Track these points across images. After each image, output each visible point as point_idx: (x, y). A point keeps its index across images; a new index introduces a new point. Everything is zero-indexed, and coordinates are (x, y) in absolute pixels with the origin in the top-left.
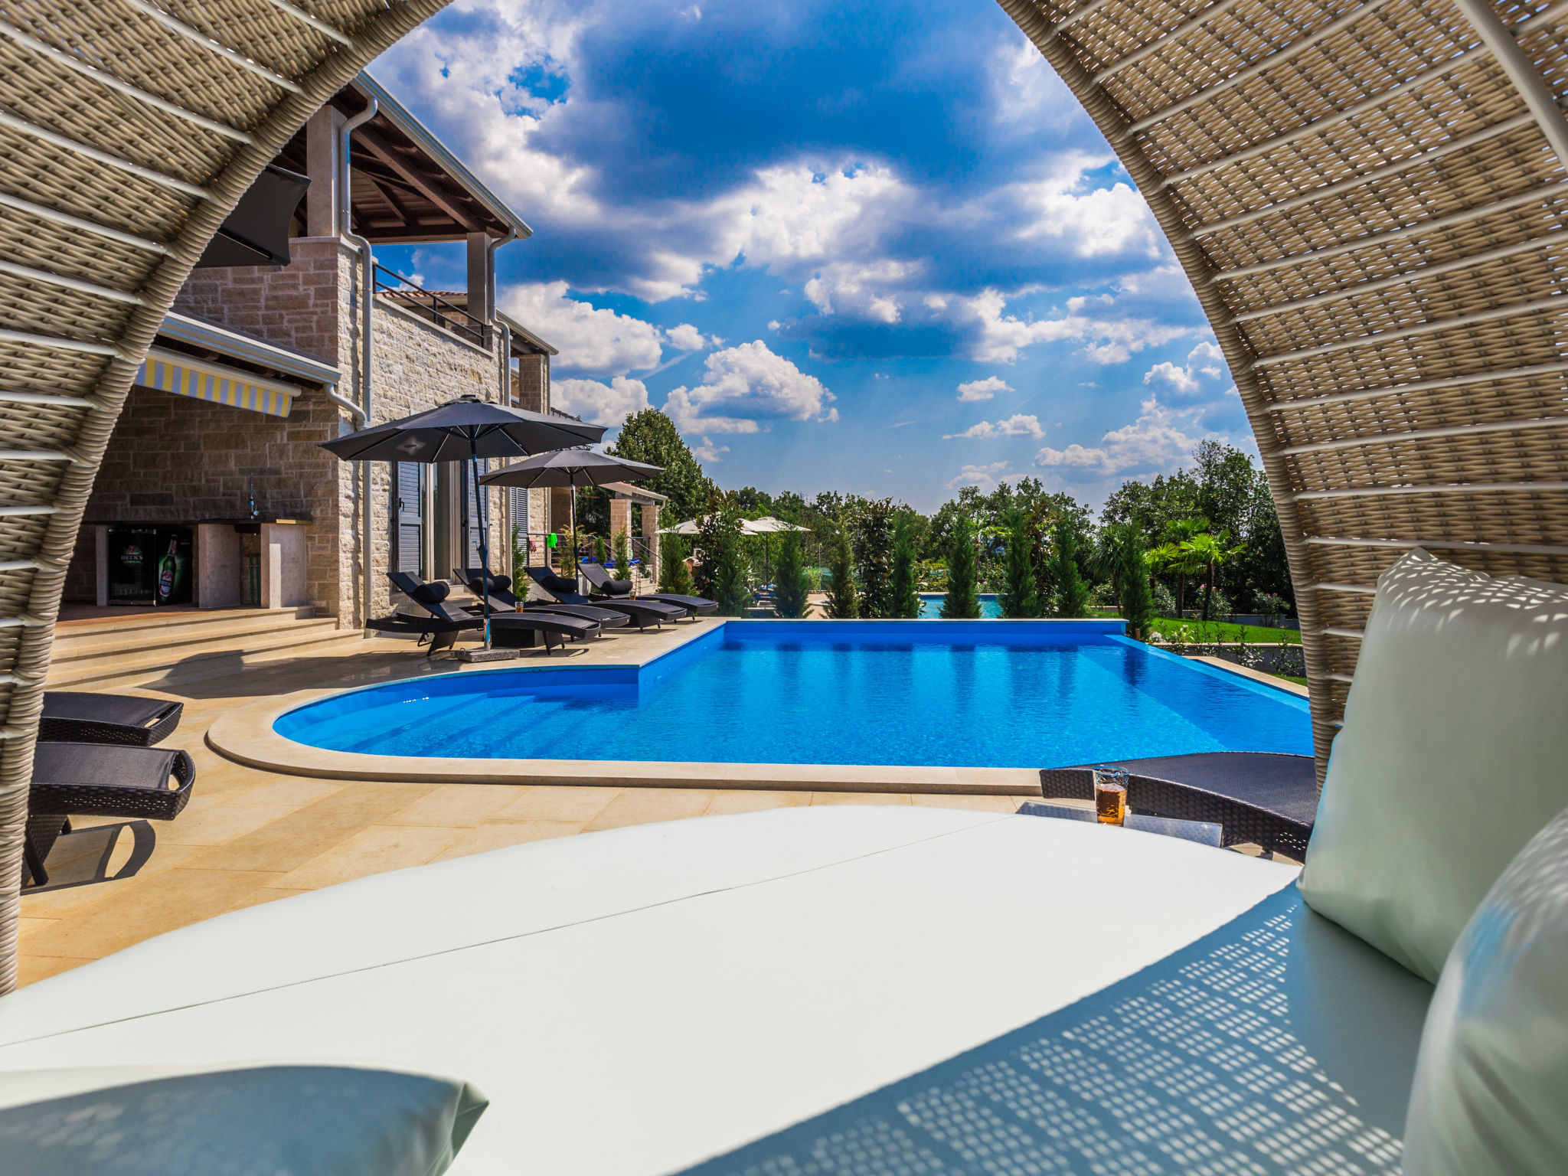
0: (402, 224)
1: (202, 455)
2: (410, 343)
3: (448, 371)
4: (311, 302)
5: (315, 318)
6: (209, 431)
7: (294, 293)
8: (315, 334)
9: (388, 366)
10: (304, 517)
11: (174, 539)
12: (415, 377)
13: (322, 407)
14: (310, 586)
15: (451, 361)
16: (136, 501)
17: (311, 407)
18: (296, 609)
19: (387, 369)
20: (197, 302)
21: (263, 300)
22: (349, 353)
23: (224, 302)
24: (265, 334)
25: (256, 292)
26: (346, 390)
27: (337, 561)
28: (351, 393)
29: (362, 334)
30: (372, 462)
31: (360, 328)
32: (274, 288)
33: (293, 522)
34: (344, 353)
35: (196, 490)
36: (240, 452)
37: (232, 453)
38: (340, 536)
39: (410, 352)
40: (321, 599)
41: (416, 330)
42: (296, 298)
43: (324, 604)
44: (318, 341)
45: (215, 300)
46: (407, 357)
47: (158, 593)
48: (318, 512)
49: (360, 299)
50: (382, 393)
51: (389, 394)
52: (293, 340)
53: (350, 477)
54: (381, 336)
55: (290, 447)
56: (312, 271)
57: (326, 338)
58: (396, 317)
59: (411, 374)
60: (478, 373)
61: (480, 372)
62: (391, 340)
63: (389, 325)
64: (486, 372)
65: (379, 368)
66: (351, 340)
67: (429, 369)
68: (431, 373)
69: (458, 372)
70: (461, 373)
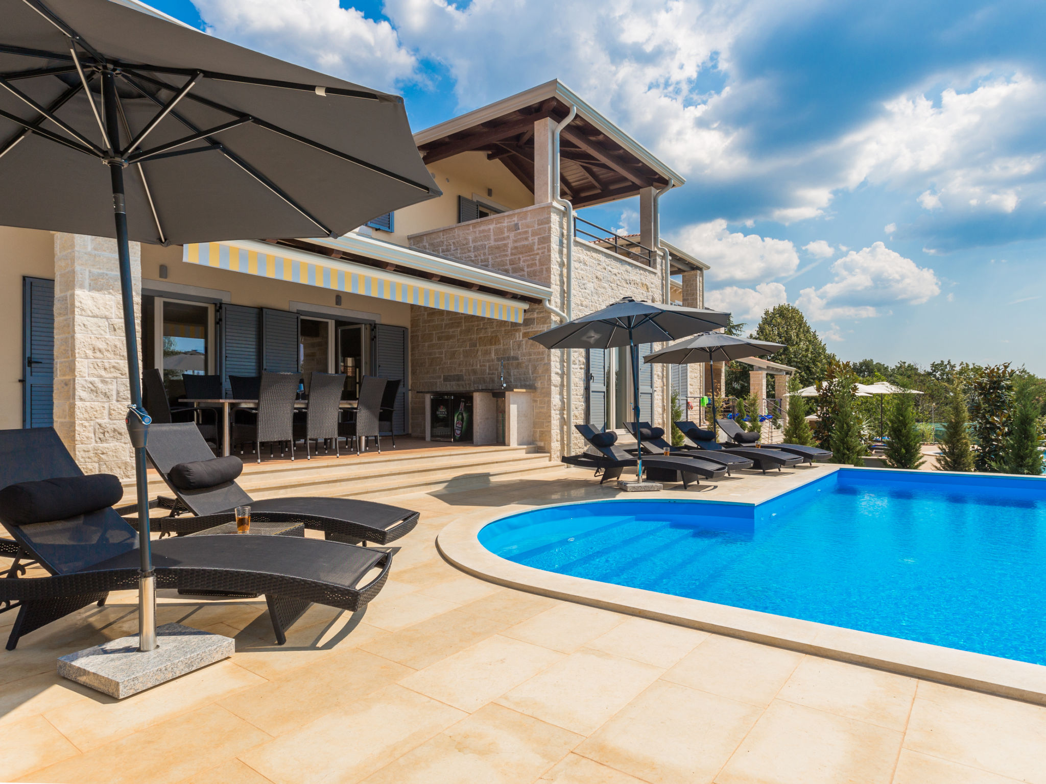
0: (599, 191)
1: (478, 350)
2: (599, 268)
3: (625, 285)
4: (536, 247)
5: (538, 257)
6: (481, 335)
7: (526, 243)
8: (538, 268)
9: (584, 284)
10: (530, 387)
11: (463, 402)
12: (602, 290)
13: (541, 315)
14: (535, 432)
15: (627, 278)
16: (446, 379)
17: (535, 315)
18: (525, 447)
19: (583, 287)
20: (476, 256)
21: (509, 250)
22: (558, 278)
23: (489, 254)
24: (510, 272)
25: (506, 245)
26: (556, 302)
27: (550, 416)
28: (559, 304)
29: (566, 265)
30: (572, 350)
31: (565, 260)
32: (515, 241)
33: (524, 390)
34: (555, 278)
35: (475, 372)
36: (497, 347)
37: (493, 348)
38: (552, 399)
39: (599, 274)
40: (541, 440)
41: (602, 258)
42: (527, 246)
43: (542, 444)
44: (539, 272)
45: (484, 254)
46: (597, 278)
47: (454, 435)
48: (539, 384)
49: (565, 241)
50: (579, 303)
51: (584, 303)
52: (526, 273)
53: (558, 360)
54: (579, 265)
55: (524, 342)
56: (536, 227)
57: (544, 269)
58: (589, 251)
59: (599, 289)
60: (646, 285)
61: (648, 284)
62: (586, 267)
63: (584, 257)
64: (652, 284)
65: (577, 286)
66: (559, 269)
67: (612, 285)
68: (613, 287)
69: (632, 285)
70: (634, 286)
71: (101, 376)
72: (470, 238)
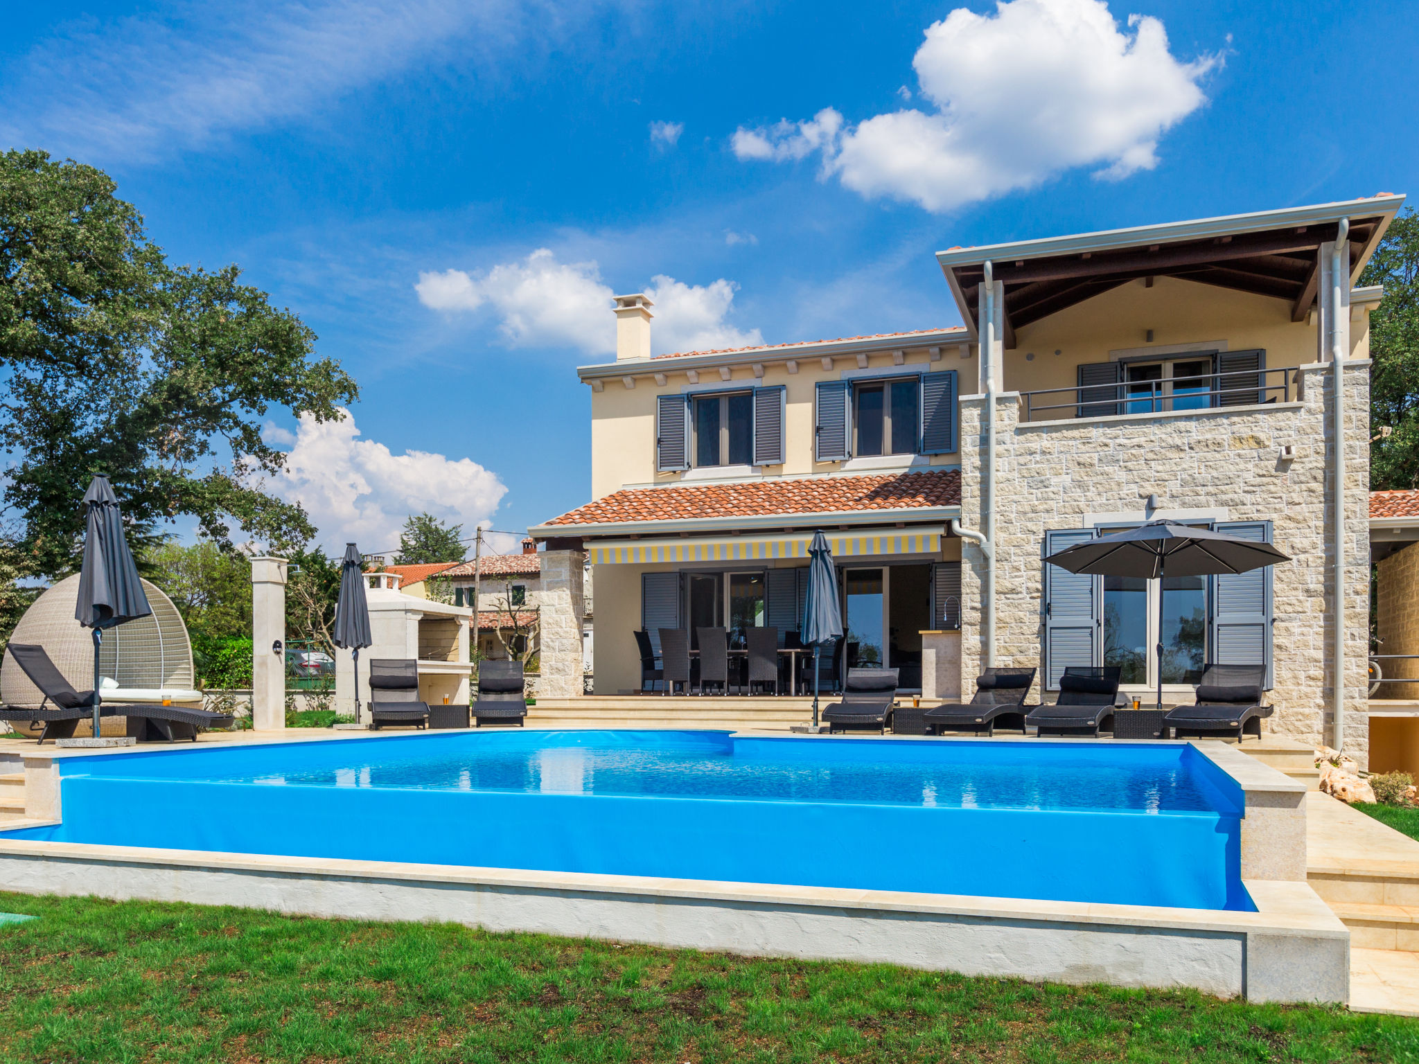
2: (1086, 448)
3: (1174, 455)
9: (1042, 482)
12: (1096, 479)
15: (1180, 441)
19: (1040, 485)
22: (974, 488)
27: (962, 662)
28: (977, 521)
34: (970, 490)
39: (1084, 458)
46: (1079, 464)
50: (1028, 509)
51: (1041, 508)
53: (977, 592)
54: (1029, 457)
58: (1056, 432)
59: (1086, 478)
60: (1253, 437)
61: (1257, 434)
62: (1048, 456)
63: (1044, 443)
64: (1281, 430)
65: (1026, 488)
66: (978, 475)
67: (1129, 464)
68: (1132, 467)
69: (1197, 450)
70: (1206, 449)
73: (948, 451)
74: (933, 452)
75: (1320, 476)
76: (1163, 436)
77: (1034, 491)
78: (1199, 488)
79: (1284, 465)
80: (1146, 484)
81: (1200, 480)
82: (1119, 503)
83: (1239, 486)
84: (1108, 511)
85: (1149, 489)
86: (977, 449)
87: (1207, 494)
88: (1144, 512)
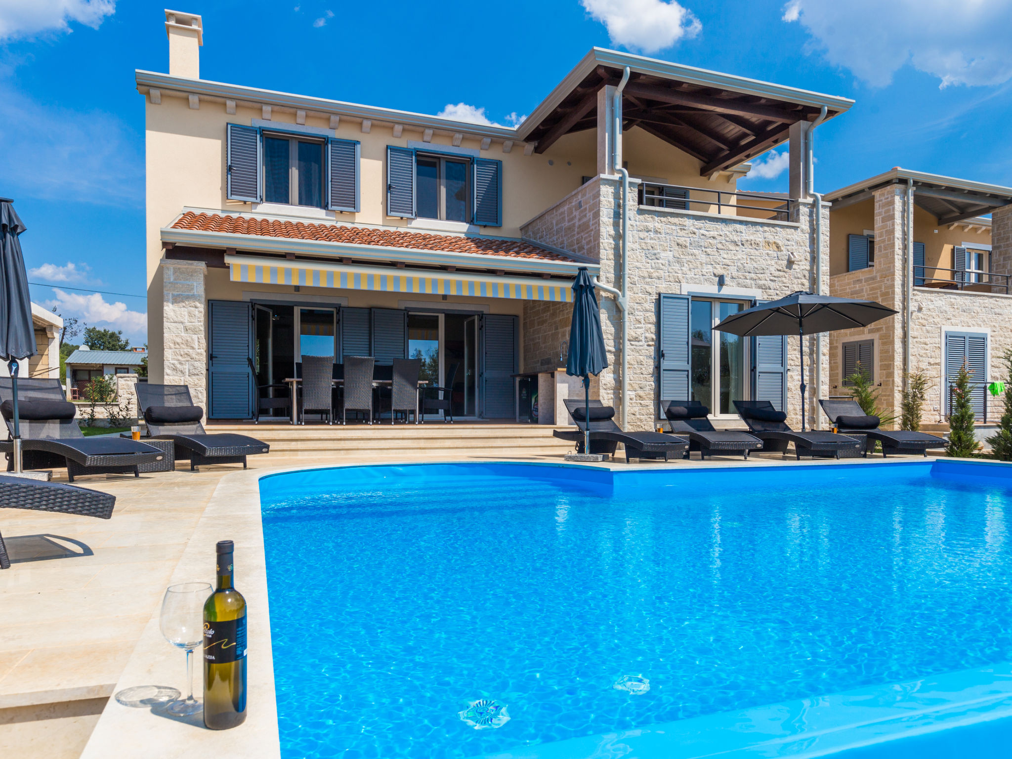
2: (682, 233)
3: (732, 247)
4: (591, 223)
5: (592, 233)
6: (561, 317)
7: (586, 220)
8: (592, 244)
9: (655, 254)
12: (688, 258)
15: (737, 238)
19: (653, 257)
20: (557, 240)
21: (576, 229)
22: (610, 252)
23: (565, 236)
25: (574, 224)
26: (607, 278)
27: (599, 395)
28: (610, 280)
29: (619, 237)
31: (621, 232)
32: (580, 220)
34: (606, 253)
39: (681, 241)
41: (688, 222)
42: (586, 222)
44: (593, 249)
46: (678, 244)
49: (622, 212)
50: (646, 275)
51: (654, 275)
52: (585, 251)
54: (647, 234)
56: (592, 202)
57: (596, 245)
58: (664, 217)
59: (682, 256)
60: (775, 243)
61: (778, 242)
62: (659, 235)
63: (656, 224)
64: (788, 240)
65: (644, 257)
66: (613, 242)
67: (707, 250)
68: (709, 253)
69: (746, 246)
70: (750, 247)
71: (179, 360)
72: (554, 222)
73: (495, 224)
74: (484, 223)
75: (807, 275)
76: (728, 233)
77: (650, 261)
78: (747, 274)
79: (790, 263)
80: (717, 266)
81: (747, 269)
82: (702, 278)
83: (767, 276)
84: (695, 283)
85: (720, 271)
86: (611, 220)
87: (751, 279)
88: (716, 287)
